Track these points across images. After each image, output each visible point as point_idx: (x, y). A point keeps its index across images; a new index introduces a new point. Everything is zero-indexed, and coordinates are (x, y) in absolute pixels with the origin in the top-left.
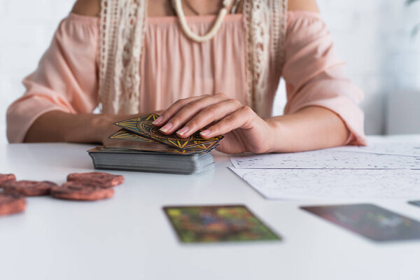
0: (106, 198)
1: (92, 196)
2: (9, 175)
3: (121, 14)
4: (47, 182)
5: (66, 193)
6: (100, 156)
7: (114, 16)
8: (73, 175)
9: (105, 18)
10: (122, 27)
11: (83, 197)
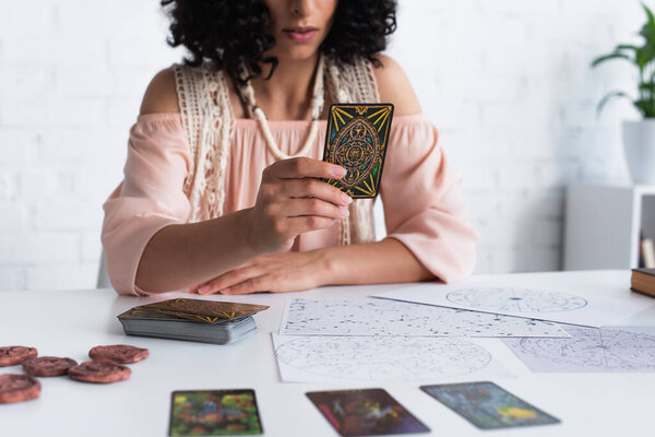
0: (121, 379)
1: (107, 379)
2: (30, 349)
3: (204, 113)
4: (67, 360)
5: (82, 375)
6: (132, 322)
7: (196, 117)
8: (95, 349)
9: (187, 120)
10: (206, 130)
11: (98, 380)
